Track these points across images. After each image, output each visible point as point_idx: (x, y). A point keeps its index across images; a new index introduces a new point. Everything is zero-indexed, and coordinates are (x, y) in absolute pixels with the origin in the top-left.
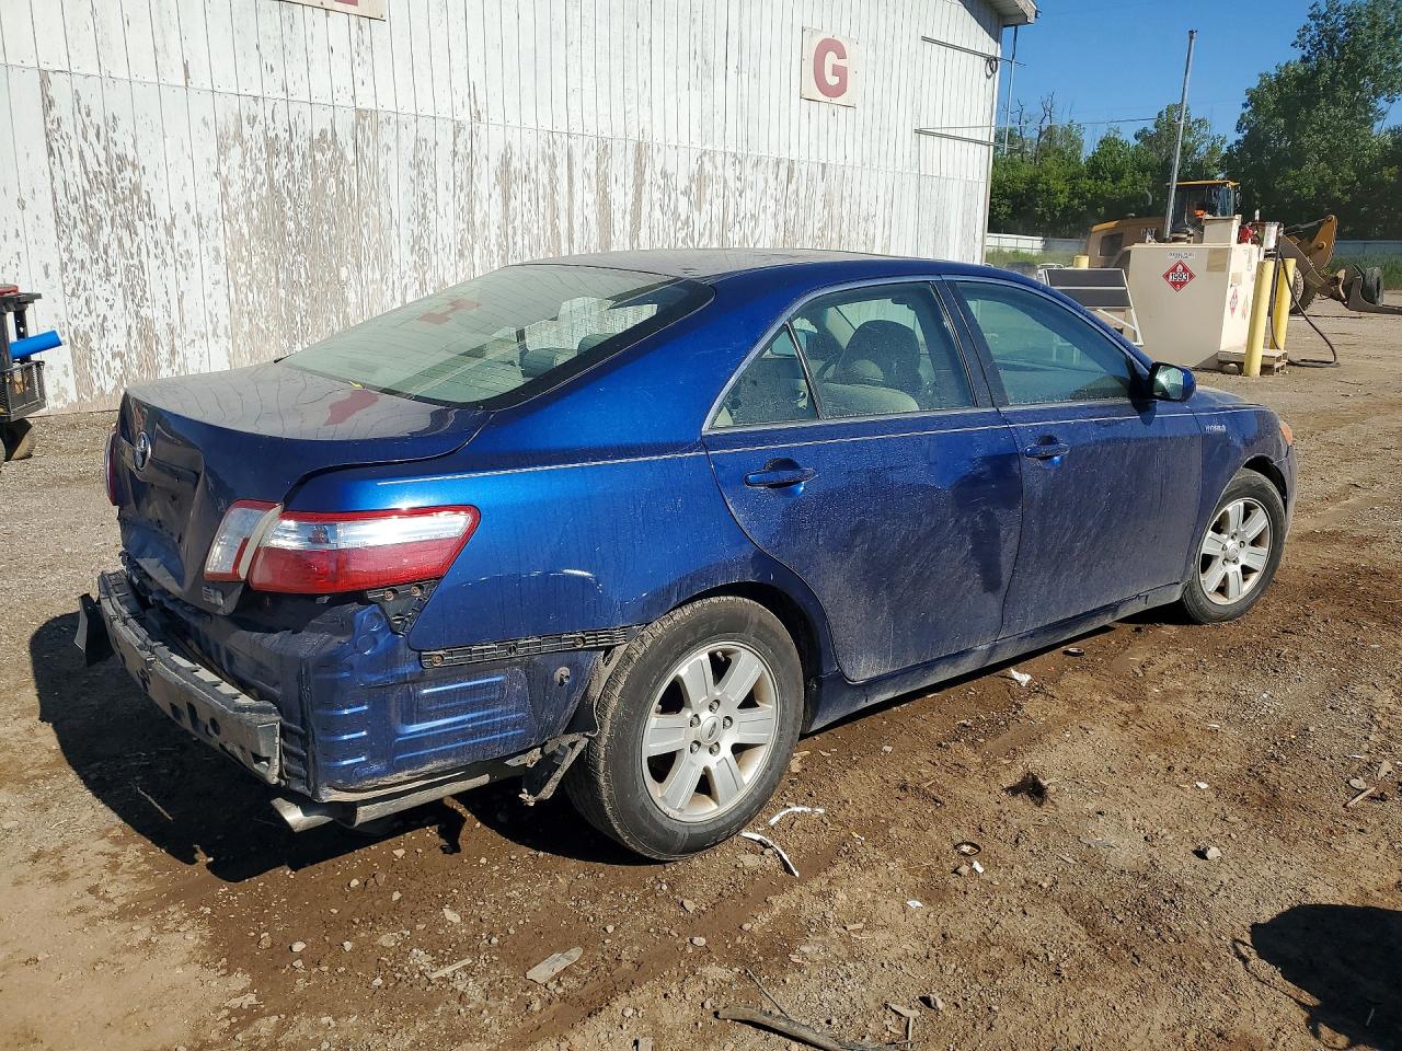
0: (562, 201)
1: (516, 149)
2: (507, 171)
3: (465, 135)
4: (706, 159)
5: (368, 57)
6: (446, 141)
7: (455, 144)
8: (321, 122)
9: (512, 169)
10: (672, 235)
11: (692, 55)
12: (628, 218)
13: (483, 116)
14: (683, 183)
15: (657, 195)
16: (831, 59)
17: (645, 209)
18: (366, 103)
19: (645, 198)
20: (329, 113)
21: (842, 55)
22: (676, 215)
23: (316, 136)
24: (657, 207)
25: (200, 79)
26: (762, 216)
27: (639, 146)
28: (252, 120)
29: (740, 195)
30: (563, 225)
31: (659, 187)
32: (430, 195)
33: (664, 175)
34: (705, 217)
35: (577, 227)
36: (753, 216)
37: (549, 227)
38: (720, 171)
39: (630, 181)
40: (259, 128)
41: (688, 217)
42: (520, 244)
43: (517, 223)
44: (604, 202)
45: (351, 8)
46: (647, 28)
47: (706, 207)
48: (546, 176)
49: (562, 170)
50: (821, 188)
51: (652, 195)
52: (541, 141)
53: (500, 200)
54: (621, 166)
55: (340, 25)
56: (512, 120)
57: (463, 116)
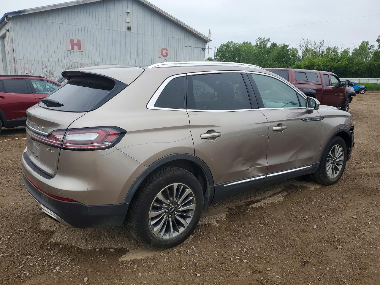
5: (82, 56)
11: (136, 52)
13: (99, 63)
16: (164, 51)
18: (82, 62)
20: (77, 64)
21: (167, 50)
23: (75, 66)
40: (67, 66)
45: (80, 51)
55: (78, 53)
56: (104, 63)
57: (96, 63)
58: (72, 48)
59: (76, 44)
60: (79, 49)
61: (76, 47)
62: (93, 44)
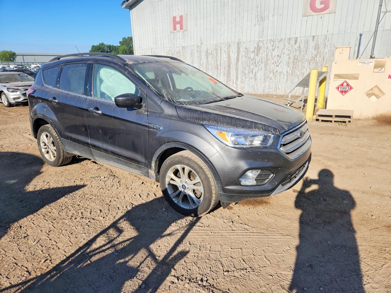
0: (219, 58)
1: (209, 49)
2: (207, 53)
3: (199, 48)
4: (260, 43)
5: (184, 38)
6: (196, 49)
7: (197, 50)
8: (178, 50)
9: (208, 53)
10: (248, 63)
12: (235, 60)
13: (203, 44)
14: (252, 49)
15: (244, 54)
17: (240, 57)
18: (184, 45)
19: (240, 55)
20: (179, 48)
22: (250, 58)
23: (177, 52)
24: (244, 56)
25: (165, 46)
26: (282, 55)
27: (238, 43)
28: (170, 51)
30: (219, 63)
32: (194, 59)
33: (246, 48)
34: (259, 58)
35: (222, 62)
36: (278, 56)
37: (216, 63)
39: (236, 51)
41: (254, 58)
42: (209, 67)
43: (209, 63)
44: (229, 57)
45: (182, 30)
46: (242, 14)
47: (260, 55)
48: (215, 54)
49: (219, 52)
50: (312, 44)
51: (242, 53)
52: (214, 46)
53: (206, 59)
54: (234, 49)
55: (181, 34)
56: (208, 43)
57: (199, 44)
58: (175, 29)
59: (178, 23)
60: (181, 28)
61: (178, 26)
62: (197, 18)
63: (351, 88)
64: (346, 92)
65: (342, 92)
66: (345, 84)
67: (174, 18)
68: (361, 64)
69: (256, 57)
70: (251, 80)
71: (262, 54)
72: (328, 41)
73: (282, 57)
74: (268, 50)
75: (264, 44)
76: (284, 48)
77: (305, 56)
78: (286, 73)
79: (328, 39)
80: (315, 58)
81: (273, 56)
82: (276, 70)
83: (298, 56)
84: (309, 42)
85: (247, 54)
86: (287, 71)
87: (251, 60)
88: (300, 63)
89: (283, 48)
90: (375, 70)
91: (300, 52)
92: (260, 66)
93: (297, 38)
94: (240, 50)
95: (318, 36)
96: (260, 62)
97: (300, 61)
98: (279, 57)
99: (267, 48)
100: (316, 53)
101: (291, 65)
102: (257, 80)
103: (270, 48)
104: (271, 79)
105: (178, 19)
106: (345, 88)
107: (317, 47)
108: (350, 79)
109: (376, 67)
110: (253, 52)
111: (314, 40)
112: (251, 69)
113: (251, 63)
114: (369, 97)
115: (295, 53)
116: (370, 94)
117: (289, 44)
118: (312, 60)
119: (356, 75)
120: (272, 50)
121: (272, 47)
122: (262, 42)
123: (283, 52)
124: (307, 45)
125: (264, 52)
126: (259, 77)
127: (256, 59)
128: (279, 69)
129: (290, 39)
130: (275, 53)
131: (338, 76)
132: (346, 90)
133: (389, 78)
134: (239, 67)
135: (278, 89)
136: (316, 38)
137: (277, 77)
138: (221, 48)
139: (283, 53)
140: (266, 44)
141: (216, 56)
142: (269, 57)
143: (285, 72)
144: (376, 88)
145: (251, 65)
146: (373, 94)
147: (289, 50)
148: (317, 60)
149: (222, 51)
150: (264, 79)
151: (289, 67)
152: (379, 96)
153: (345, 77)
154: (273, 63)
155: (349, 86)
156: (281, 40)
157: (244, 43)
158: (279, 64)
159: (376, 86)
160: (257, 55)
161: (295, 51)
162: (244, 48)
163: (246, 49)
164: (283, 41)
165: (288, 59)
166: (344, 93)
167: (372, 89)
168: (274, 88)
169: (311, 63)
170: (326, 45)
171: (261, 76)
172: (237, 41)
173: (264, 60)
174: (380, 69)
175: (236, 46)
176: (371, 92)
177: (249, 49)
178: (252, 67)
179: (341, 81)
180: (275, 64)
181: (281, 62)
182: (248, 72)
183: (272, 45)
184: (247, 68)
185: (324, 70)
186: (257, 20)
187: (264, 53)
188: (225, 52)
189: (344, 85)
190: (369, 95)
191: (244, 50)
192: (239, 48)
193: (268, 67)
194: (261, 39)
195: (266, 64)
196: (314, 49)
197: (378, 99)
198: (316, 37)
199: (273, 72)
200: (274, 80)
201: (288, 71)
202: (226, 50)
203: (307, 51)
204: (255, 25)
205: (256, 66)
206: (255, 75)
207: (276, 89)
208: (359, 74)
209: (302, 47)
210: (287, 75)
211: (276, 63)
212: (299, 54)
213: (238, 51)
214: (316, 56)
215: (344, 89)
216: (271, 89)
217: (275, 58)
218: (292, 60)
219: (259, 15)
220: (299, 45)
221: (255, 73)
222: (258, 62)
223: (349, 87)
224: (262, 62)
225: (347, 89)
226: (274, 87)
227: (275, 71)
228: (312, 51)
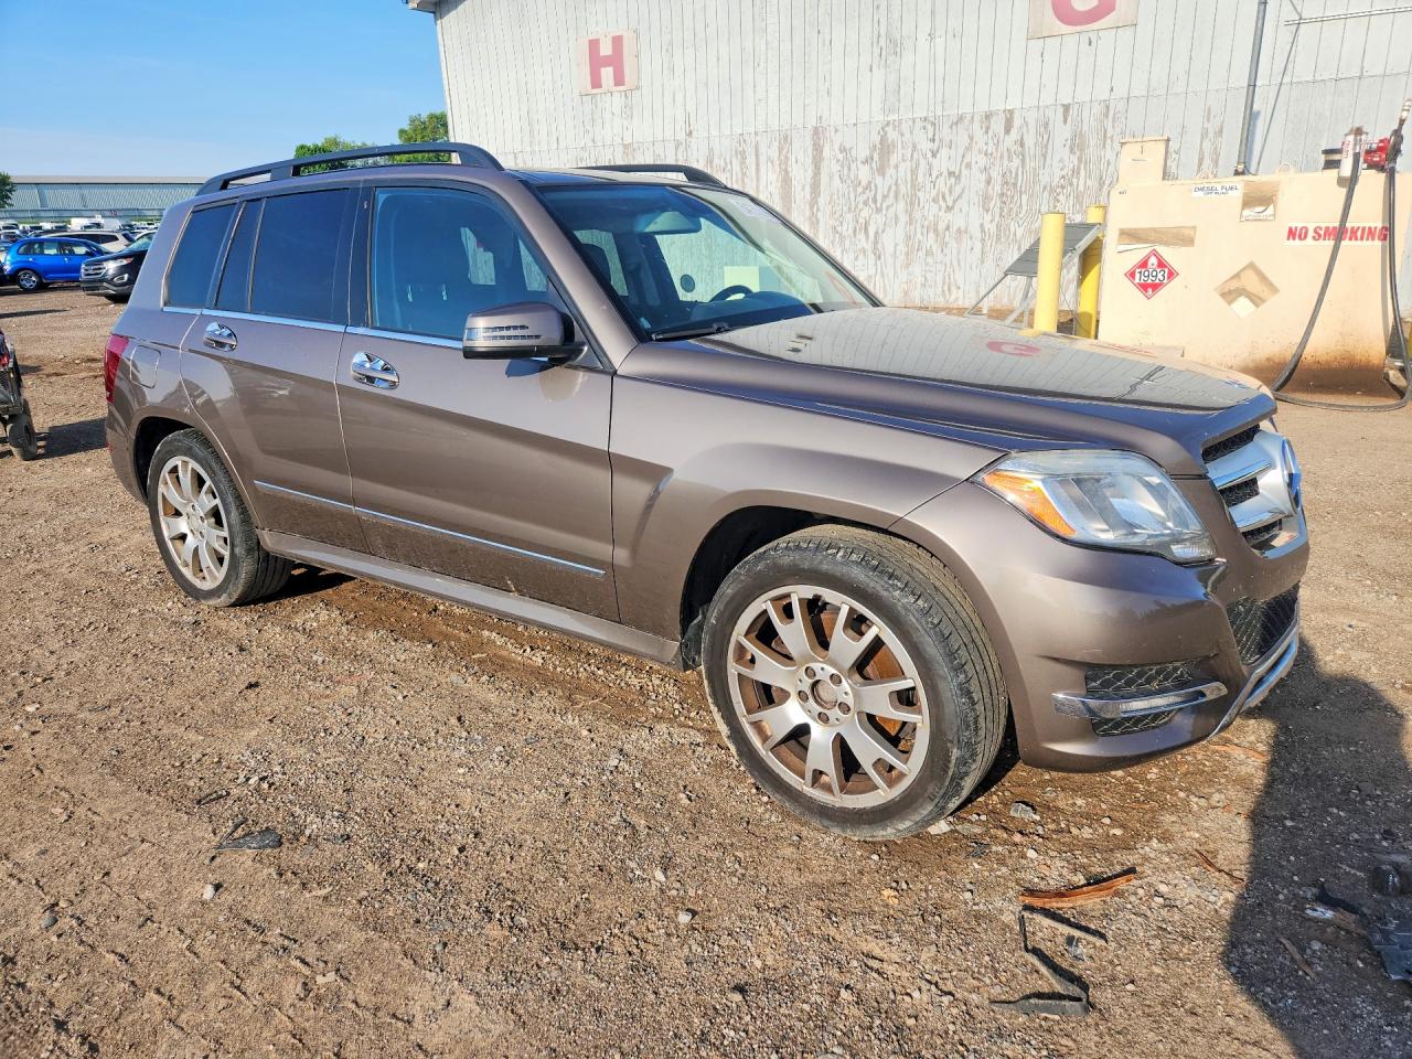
0: (751, 185)
1: (717, 153)
2: (712, 167)
3: (682, 148)
4: (889, 129)
5: (630, 114)
6: (671, 152)
7: (676, 154)
8: (609, 156)
10: (852, 199)
11: (875, 40)
12: (808, 189)
13: (694, 134)
14: (863, 153)
15: (835, 167)
17: (824, 179)
18: (628, 140)
19: (824, 172)
20: (611, 150)
22: (856, 183)
24: (837, 177)
26: (964, 172)
27: (816, 131)
29: (934, 155)
31: (838, 161)
33: (843, 150)
34: (889, 181)
36: (951, 174)
38: (907, 135)
39: (809, 160)
41: (870, 183)
44: (785, 180)
45: (621, 88)
46: (827, 30)
47: (891, 171)
48: (738, 169)
49: (751, 160)
50: (1062, 133)
51: (830, 166)
52: (735, 143)
54: (801, 151)
55: (618, 101)
56: (714, 132)
57: (681, 136)
58: (596, 83)
59: (607, 61)
60: (619, 81)
61: (607, 73)
62: (671, 43)
63: (1171, 275)
64: (1156, 287)
65: (1144, 287)
66: (1153, 260)
67: (594, 45)
68: (1201, 193)
69: (879, 180)
70: (861, 257)
71: (896, 167)
72: (1114, 121)
73: (963, 179)
74: (915, 156)
75: (902, 135)
76: (969, 148)
77: (1041, 172)
78: (978, 234)
79: (1114, 118)
80: (1075, 181)
81: (935, 174)
82: (946, 221)
83: (1017, 174)
84: (1051, 126)
85: (846, 168)
86: (982, 225)
87: (860, 190)
88: (1024, 198)
89: (967, 149)
90: (1246, 212)
91: (1023, 161)
92: (892, 210)
93: (1011, 112)
94: (821, 159)
95: (1081, 105)
96: (892, 194)
97: (1025, 192)
98: (953, 180)
99: (914, 147)
100: (1076, 162)
101: (995, 203)
102: (882, 258)
103: (925, 146)
104: (929, 253)
105: (606, 49)
106: (1154, 273)
107: (1077, 144)
108: (1167, 244)
109: (1248, 203)
110: (865, 162)
111: (1069, 119)
112: (862, 221)
113: (861, 199)
114: (1230, 303)
115: (1006, 162)
116: (1230, 292)
117: (987, 132)
118: (1063, 187)
119: (1187, 232)
120: (929, 155)
121: (930, 145)
122: (897, 125)
123: (965, 161)
124: (1046, 137)
125: (903, 160)
126: (890, 249)
127: (876, 186)
128: (958, 221)
129: (988, 116)
130: (942, 163)
131: (1131, 236)
132: (1157, 281)
133: (1288, 239)
134: (820, 215)
135: (953, 288)
136: (1073, 112)
137: (949, 245)
138: (757, 151)
139: (969, 166)
140: (911, 133)
141: (740, 175)
142: (920, 179)
143: (975, 230)
144: (1250, 273)
145: (861, 206)
146: (1241, 292)
147: (986, 155)
148: (1081, 188)
149: (763, 159)
150: (907, 254)
151: (990, 213)
152: (1260, 298)
153: (1152, 239)
154: (933, 200)
155: (1166, 266)
156: (961, 119)
157: (836, 131)
158: (954, 202)
159: (1251, 266)
160: (882, 171)
161: (1006, 155)
162: (836, 147)
163: (841, 152)
164: (966, 122)
165: (983, 185)
166: (1150, 290)
167: (1237, 276)
168: (940, 286)
169: (1061, 197)
170: (1108, 135)
171: (896, 245)
172: (812, 123)
173: (903, 190)
174: (1262, 208)
175: (809, 143)
176: (1234, 285)
177: (854, 153)
178: (865, 213)
179: (1139, 252)
180: (941, 203)
181: (960, 197)
182: (851, 231)
183: (930, 136)
184: (849, 217)
185: (1094, 216)
186: (877, 51)
187: (902, 167)
188: (772, 162)
189: (1150, 263)
190: (1229, 295)
191: (835, 157)
192: (818, 149)
193: (917, 215)
194: (892, 117)
195: (912, 202)
196: (1067, 149)
197: (1257, 306)
198: (1076, 106)
199: (936, 231)
200: (940, 257)
201: (987, 226)
202: (774, 153)
203: (1045, 156)
204: (871, 70)
205: (879, 210)
206: (876, 243)
207: (946, 288)
208: (1194, 228)
209: (1030, 141)
210: (983, 240)
211: (944, 197)
212: (1020, 169)
213: (814, 158)
214: (1075, 172)
215: (1151, 279)
216: (931, 286)
217: (943, 182)
218: (998, 188)
219: (883, 32)
220: (1019, 138)
221: (877, 233)
222: (885, 197)
223: (1166, 270)
224: (896, 197)
225: (1160, 276)
226: (939, 279)
227: (941, 226)
228: (1061, 158)
